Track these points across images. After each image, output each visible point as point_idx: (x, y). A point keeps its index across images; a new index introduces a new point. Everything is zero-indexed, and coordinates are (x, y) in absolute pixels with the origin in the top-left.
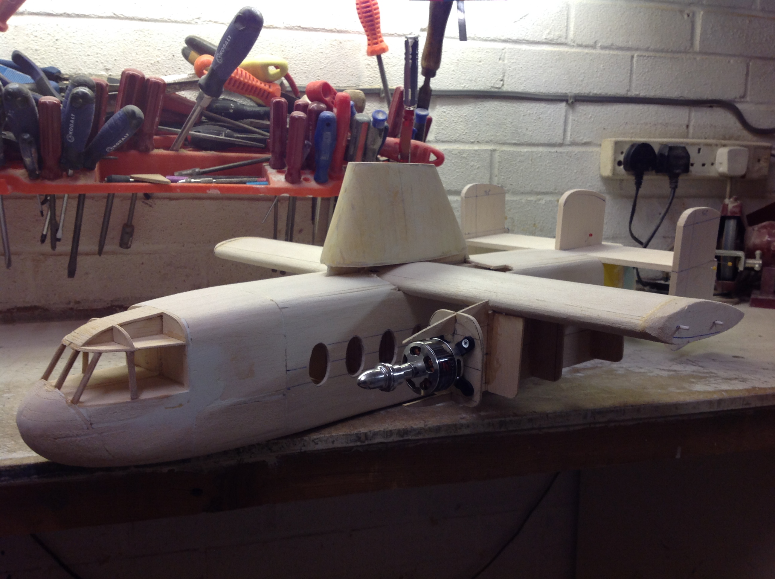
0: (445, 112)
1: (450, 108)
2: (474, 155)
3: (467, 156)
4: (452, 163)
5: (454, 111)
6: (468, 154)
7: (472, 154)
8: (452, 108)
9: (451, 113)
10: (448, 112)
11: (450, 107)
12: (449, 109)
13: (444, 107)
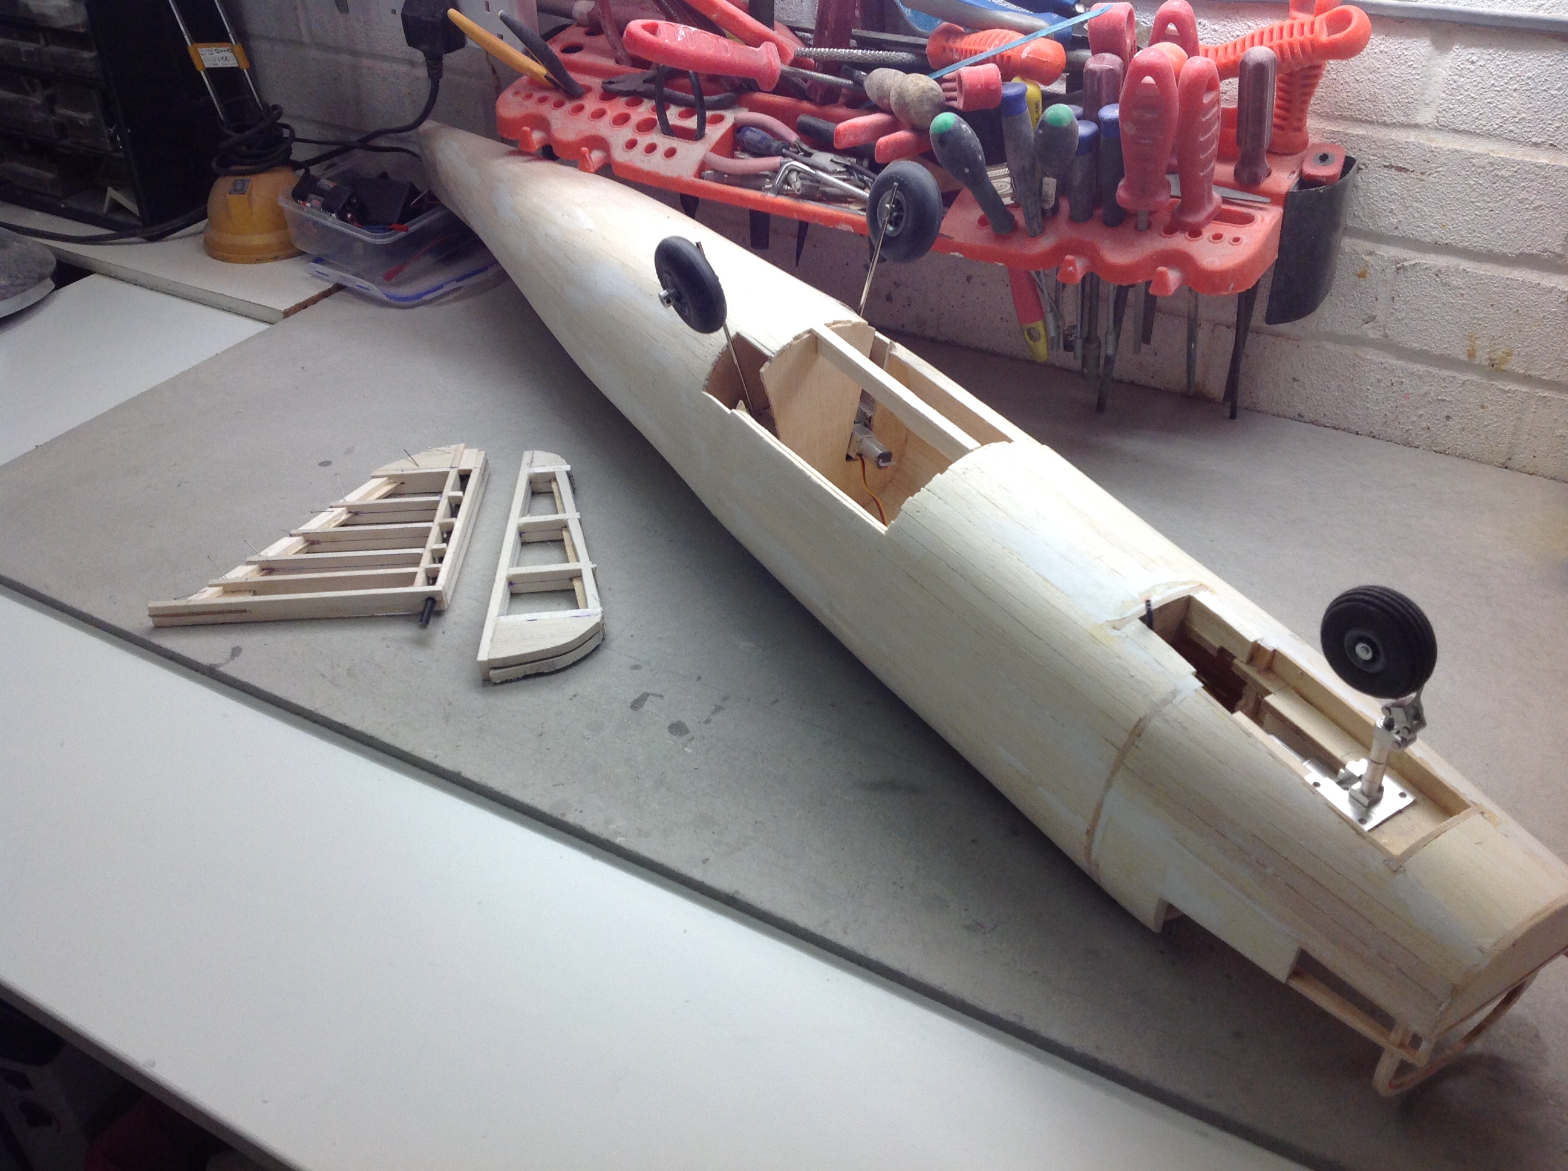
0: (1473, 63)
1: (1490, 54)
2: (1533, 176)
3: (1512, 176)
4: (1469, 184)
5: (1498, 63)
6: (1516, 172)
7: (1526, 172)
8: (1496, 56)
9: (1491, 67)
10: (1482, 63)
11: (1491, 51)
12: (1487, 57)
13: (1472, 51)
